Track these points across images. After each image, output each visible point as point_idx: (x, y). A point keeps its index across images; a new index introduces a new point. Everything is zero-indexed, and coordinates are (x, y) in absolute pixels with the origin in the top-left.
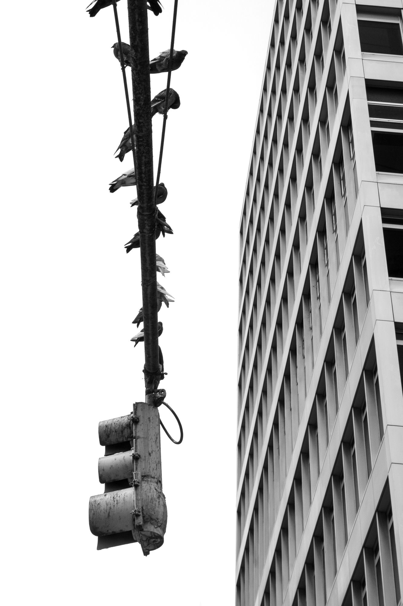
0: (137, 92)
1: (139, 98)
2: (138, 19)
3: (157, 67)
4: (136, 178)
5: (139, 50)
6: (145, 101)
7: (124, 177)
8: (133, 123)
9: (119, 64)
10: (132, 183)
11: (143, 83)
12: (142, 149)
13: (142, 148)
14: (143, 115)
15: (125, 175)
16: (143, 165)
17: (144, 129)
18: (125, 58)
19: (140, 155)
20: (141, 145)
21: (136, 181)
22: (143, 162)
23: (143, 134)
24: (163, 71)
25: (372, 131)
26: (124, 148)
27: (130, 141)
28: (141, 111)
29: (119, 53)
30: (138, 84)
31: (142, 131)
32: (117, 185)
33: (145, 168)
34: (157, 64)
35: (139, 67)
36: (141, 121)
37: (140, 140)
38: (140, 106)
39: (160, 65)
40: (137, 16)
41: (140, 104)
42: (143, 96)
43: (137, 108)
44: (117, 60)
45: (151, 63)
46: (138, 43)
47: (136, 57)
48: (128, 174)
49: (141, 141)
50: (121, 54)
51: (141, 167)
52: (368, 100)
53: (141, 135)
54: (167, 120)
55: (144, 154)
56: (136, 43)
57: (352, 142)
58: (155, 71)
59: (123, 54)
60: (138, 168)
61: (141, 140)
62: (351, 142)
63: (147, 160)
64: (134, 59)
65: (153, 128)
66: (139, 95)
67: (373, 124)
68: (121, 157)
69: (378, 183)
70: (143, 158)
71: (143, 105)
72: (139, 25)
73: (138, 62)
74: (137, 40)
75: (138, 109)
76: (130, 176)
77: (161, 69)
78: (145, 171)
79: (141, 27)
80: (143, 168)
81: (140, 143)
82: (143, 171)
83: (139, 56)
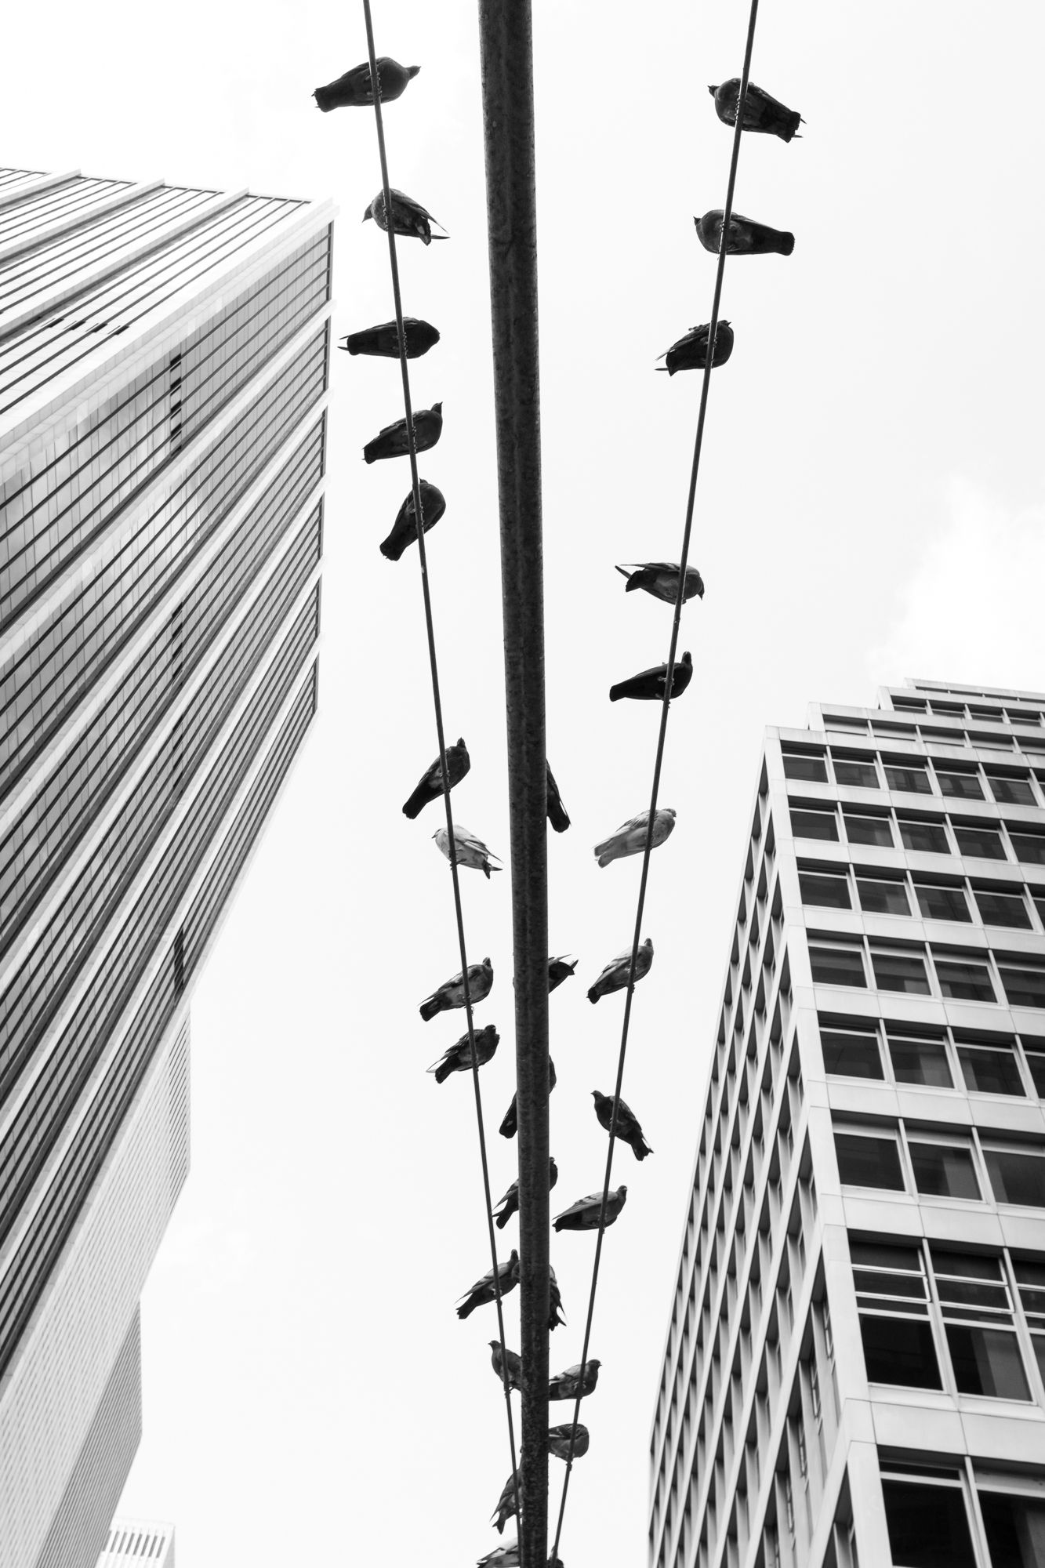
0: (529, 1438)
1: (531, 1446)
2: (535, 1338)
3: (560, 1392)
4: (519, 1557)
5: (535, 1379)
6: (540, 1451)
7: (501, 1553)
8: (518, 1467)
9: (501, 1384)
10: (512, 1563)
11: (539, 1426)
12: (532, 1521)
13: (532, 1519)
14: (536, 1471)
15: (502, 1549)
16: (532, 1544)
17: (537, 1491)
18: (511, 1377)
19: (529, 1528)
20: (530, 1515)
21: (520, 1560)
22: (533, 1539)
23: (535, 1498)
24: (569, 1397)
25: (861, 1315)
26: (506, 1509)
27: (513, 1500)
28: (534, 1466)
29: (502, 1368)
30: (531, 1427)
31: (533, 1494)
32: (487, 1565)
33: (536, 1548)
34: (560, 1386)
35: (533, 1404)
36: (532, 1479)
37: (530, 1506)
38: (533, 1459)
39: (565, 1389)
40: (534, 1334)
41: (532, 1456)
42: (537, 1444)
43: (527, 1460)
44: (497, 1377)
45: (550, 1383)
46: (533, 1370)
47: (530, 1389)
48: (507, 1548)
49: (532, 1509)
50: (505, 1369)
51: (530, 1546)
52: (853, 1261)
53: (531, 1500)
54: (571, 1473)
55: (536, 1528)
56: (530, 1370)
57: (829, 1328)
58: (557, 1397)
59: (508, 1371)
60: (524, 1547)
61: (532, 1506)
62: (827, 1329)
63: (539, 1536)
64: (527, 1392)
65: (550, 1488)
66: (532, 1443)
67: (861, 1302)
68: (500, 1525)
69: (871, 1402)
70: (534, 1533)
71: (538, 1456)
72: (537, 1346)
73: (532, 1396)
74: (533, 1365)
75: (529, 1463)
76: (509, 1553)
77: (567, 1395)
78: (536, 1553)
79: (539, 1348)
80: (532, 1548)
81: (529, 1511)
82: (533, 1553)
83: (534, 1387)
